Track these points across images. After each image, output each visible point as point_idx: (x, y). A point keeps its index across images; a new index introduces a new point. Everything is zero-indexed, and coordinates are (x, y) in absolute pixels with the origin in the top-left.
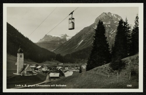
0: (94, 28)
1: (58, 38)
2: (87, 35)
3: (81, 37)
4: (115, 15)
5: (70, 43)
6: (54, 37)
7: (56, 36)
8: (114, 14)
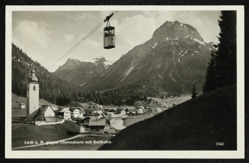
0: (151, 47)
1: (90, 63)
2: (139, 58)
3: (130, 62)
4: (186, 26)
5: (111, 72)
6: (83, 62)
7: (87, 61)
8: (185, 24)
